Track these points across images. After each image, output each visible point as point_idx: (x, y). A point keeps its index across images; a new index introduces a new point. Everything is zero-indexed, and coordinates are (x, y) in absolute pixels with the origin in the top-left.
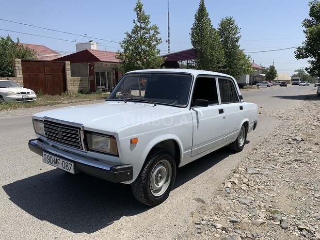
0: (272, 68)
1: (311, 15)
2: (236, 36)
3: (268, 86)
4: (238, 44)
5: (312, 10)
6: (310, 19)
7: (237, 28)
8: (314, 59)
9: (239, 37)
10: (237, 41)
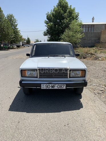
0: (28, 39)
1: (47, 19)
2: (16, 24)
3: (28, 46)
4: (17, 28)
5: (47, 17)
6: (47, 20)
7: (16, 20)
8: (49, 36)
9: (17, 24)
10: (16, 26)
